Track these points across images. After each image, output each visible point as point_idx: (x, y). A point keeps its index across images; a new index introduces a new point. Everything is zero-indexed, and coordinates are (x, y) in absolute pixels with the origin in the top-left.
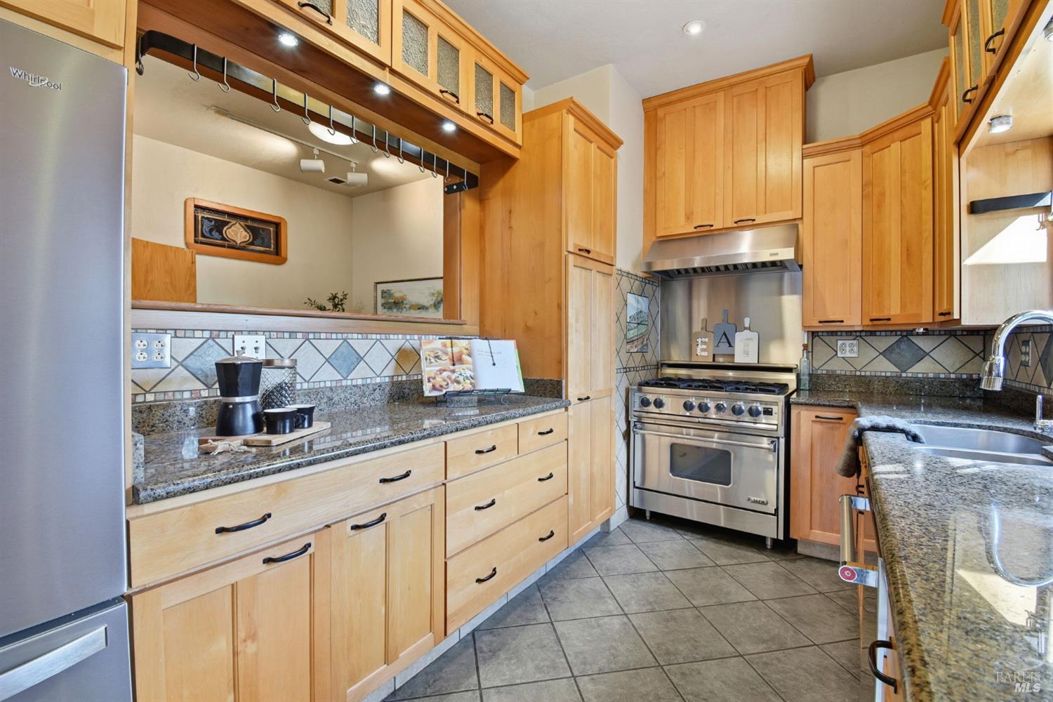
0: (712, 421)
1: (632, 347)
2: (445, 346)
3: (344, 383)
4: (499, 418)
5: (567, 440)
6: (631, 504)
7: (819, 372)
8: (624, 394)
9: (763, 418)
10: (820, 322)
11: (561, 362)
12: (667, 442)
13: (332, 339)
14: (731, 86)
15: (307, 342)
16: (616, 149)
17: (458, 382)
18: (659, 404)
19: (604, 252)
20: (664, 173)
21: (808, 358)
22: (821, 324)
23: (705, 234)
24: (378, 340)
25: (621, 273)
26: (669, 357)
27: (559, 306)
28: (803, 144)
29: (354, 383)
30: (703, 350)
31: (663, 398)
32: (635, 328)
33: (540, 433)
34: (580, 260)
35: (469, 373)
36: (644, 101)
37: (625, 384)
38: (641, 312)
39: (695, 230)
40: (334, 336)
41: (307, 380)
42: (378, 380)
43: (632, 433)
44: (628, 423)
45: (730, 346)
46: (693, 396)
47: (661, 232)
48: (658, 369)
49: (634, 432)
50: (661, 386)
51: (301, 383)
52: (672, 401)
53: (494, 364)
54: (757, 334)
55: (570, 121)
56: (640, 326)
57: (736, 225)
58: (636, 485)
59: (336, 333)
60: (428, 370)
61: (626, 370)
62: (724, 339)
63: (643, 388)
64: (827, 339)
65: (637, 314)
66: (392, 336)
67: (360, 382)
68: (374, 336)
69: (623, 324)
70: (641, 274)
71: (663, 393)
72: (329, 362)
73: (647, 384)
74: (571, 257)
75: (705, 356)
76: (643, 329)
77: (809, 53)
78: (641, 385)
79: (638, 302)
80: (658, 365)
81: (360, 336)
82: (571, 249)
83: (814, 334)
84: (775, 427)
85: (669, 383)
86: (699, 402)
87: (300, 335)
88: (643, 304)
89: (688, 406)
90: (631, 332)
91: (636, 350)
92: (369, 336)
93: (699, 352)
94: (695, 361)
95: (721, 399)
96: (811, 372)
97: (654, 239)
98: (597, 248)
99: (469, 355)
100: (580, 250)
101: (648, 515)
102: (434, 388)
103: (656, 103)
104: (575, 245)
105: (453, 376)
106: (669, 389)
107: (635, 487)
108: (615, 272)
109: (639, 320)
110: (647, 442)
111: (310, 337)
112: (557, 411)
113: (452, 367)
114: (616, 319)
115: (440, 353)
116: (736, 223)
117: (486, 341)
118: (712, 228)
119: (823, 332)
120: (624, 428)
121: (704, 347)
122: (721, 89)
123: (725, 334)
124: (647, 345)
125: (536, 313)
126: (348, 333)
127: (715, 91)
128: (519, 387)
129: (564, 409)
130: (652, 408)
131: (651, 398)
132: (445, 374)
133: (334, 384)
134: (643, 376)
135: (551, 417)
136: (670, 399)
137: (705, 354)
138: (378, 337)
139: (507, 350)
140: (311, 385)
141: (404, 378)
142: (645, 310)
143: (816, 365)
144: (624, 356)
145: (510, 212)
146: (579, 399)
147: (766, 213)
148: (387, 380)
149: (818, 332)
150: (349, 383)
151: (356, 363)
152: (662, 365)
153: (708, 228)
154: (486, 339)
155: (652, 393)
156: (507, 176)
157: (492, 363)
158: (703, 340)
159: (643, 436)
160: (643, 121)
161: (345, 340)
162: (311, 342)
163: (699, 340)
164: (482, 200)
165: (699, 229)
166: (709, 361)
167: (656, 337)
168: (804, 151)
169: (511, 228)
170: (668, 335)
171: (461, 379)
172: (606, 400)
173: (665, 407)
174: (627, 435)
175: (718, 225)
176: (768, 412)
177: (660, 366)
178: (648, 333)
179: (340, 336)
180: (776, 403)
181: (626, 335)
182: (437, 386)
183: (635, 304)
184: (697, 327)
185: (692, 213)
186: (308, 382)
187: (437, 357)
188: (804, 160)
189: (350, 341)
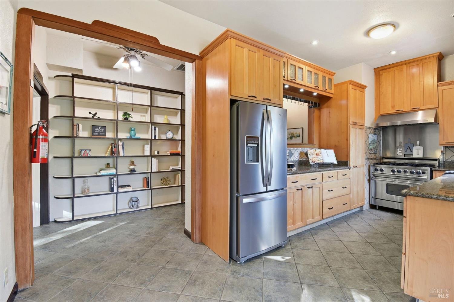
0: (403, 176)
1: (371, 152)
2: (314, 151)
3: (290, 160)
4: (333, 169)
5: (350, 178)
6: (371, 203)
7: (448, 161)
8: (368, 167)
9: (422, 175)
10: (446, 143)
11: (348, 155)
12: (385, 183)
14: (409, 63)
16: (364, 89)
17: (319, 161)
18: (382, 170)
19: (361, 122)
20: (383, 93)
21: (443, 155)
22: (446, 144)
23: (400, 114)
24: (296, 150)
25: (367, 127)
26: (386, 155)
27: (347, 140)
28: (438, 82)
29: (292, 160)
30: (400, 153)
31: (383, 168)
32: (372, 145)
33: (343, 175)
34: (354, 126)
35: (321, 158)
36: (374, 69)
37: (368, 164)
38: (374, 140)
39: (396, 112)
42: (296, 160)
43: (371, 180)
44: (370, 176)
45: (411, 151)
46: (395, 168)
47: (382, 113)
48: (381, 159)
49: (372, 179)
50: (383, 164)
52: (387, 170)
53: (328, 156)
54: (422, 147)
55: (351, 86)
56: (374, 145)
57: (412, 110)
58: (373, 197)
60: (310, 157)
61: (369, 159)
62: (409, 149)
63: (375, 165)
64: (451, 149)
65: (373, 140)
66: (299, 149)
69: (368, 144)
70: (374, 127)
71: (383, 167)
73: (377, 164)
74: (351, 126)
75: (401, 155)
76: (375, 145)
77: (440, 51)
78: (374, 164)
79: (373, 137)
80: (381, 158)
81: (293, 149)
82: (351, 123)
83: (446, 147)
84: (426, 178)
85: (385, 164)
86: (397, 170)
88: (375, 137)
89: (393, 171)
90: (370, 147)
91: (372, 153)
93: (398, 153)
94: (396, 156)
95: (406, 169)
96: (445, 161)
97: (379, 115)
98: (359, 121)
99: (321, 154)
100: (354, 123)
101: (377, 207)
102: (312, 162)
103: (379, 69)
104: (352, 122)
105: (317, 159)
106: (386, 166)
107: (372, 198)
108: (365, 128)
109: (373, 142)
110: (377, 183)
112: (347, 170)
113: (317, 157)
114: (365, 142)
115: (313, 153)
116: (412, 109)
117: (325, 150)
118: (403, 111)
119: (449, 146)
120: (368, 178)
121: (401, 152)
122: (406, 64)
123: (409, 147)
124: (377, 151)
125: (339, 142)
127: (403, 65)
128: (336, 162)
129: (349, 169)
130: (379, 172)
131: (379, 168)
132: (315, 158)
134: (375, 161)
135: (345, 171)
136: (386, 169)
137: (401, 154)
139: (331, 152)
141: (301, 159)
142: (376, 139)
143: (447, 158)
144: (368, 155)
145: (330, 112)
146: (354, 167)
147: (424, 106)
148: (298, 160)
149: (447, 146)
151: (292, 155)
152: (383, 158)
153: (401, 111)
154: (325, 149)
155: (379, 167)
156: (328, 102)
157: (327, 156)
158: (400, 149)
159: (375, 181)
160: (374, 75)
161: (290, 149)
163: (398, 149)
164: (320, 109)
165: (397, 112)
166: (403, 157)
167: (380, 148)
168: (438, 85)
169: (330, 117)
170: (385, 147)
171: (319, 160)
172: (362, 168)
173: (384, 171)
174: (369, 181)
175: (405, 110)
176: (424, 173)
177: (382, 158)
178: (377, 147)
180: (427, 170)
181: (369, 148)
182: (313, 161)
183: (372, 137)
184: (398, 145)
185: (395, 106)
187: (312, 154)
188: (439, 88)
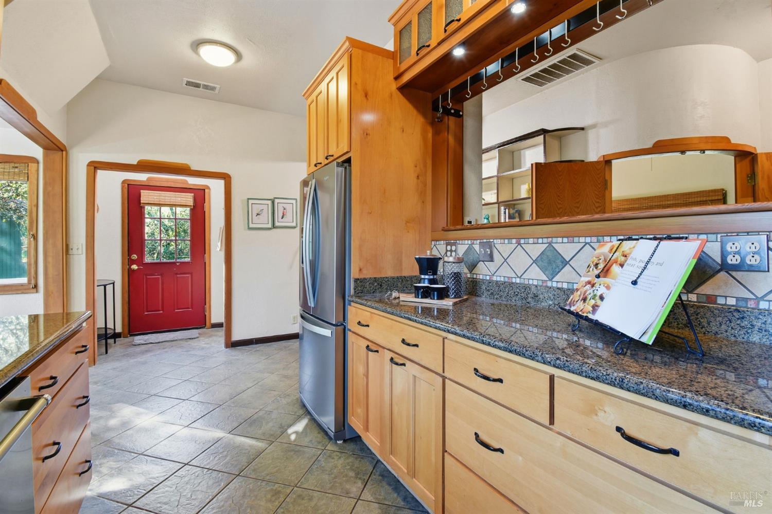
3: (549, 284)
13: (538, 243)
15: (519, 246)
24: (586, 243)
29: (560, 285)
40: (540, 241)
41: (519, 276)
51: (515, 278)
53: (635, 283)
59: (542, 238)
67: (565, 286)
68: (582, 239)
72: (536, 263)
81: (565, 240)
87: (514, 241)
92: (576, 239)
111: (521, 242)
126: (552, 237)
133: (540, 283)
138: (588, 240)
140: (522, 281)
150: (555, 285)
151: (561, 267)
161: (550, 244)
162: (521, 246)
179: (545, 240)
186: (520, 278)
189: (554, 245)
